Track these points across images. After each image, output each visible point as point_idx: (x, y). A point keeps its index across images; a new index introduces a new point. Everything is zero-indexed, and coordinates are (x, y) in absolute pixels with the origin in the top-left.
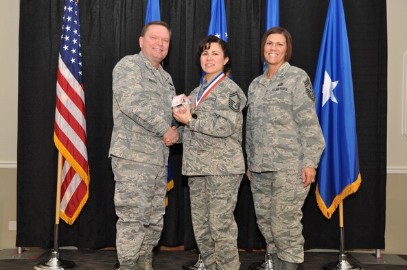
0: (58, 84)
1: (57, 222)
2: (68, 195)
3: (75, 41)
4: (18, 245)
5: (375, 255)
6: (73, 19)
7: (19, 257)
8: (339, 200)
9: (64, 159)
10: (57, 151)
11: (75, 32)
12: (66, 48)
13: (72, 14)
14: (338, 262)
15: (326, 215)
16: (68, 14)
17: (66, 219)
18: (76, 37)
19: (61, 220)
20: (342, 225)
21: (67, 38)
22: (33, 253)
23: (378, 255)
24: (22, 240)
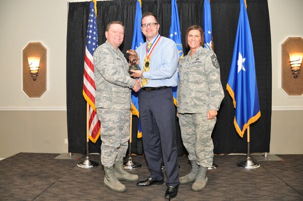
0: (85, 63)
1: (88, 141)
2: (93, 126)
3: (94, 38)
4: (69, 152)
5: (264, 156)
6: (93, 26)
7: (70, 158)
8: (247, 126)
9: (90, 106)
10: (86, 102)
11: (95, 33)
12: (89, 42)
13: (93, 24)
14: (246, 161)
15: (241, 136)
16: (91, 23)
17: (92, 140)
18: (95, 36)
19: (89, 140)
20: (248, 141)
21: (90, 37)
22: (77, 156)
23: (266, 156)
24: (71, 149)
